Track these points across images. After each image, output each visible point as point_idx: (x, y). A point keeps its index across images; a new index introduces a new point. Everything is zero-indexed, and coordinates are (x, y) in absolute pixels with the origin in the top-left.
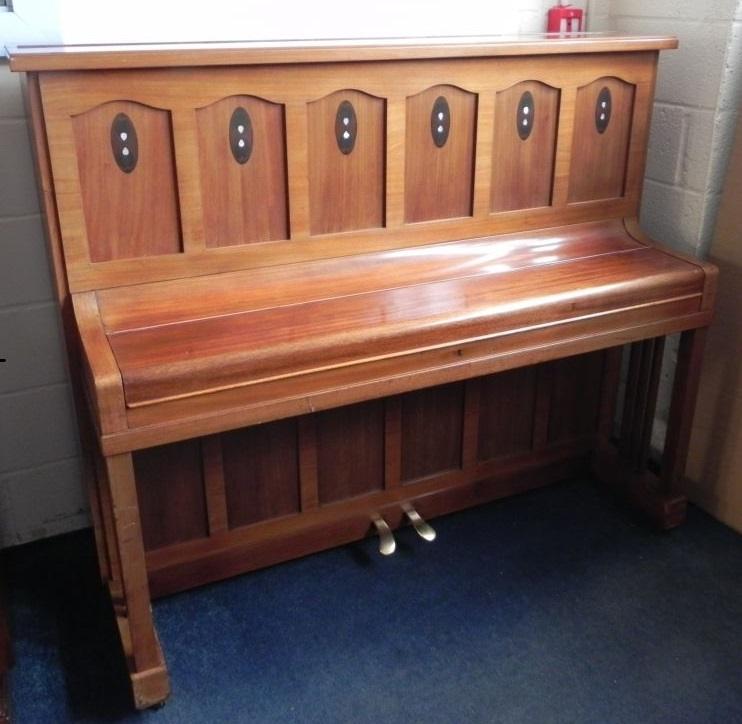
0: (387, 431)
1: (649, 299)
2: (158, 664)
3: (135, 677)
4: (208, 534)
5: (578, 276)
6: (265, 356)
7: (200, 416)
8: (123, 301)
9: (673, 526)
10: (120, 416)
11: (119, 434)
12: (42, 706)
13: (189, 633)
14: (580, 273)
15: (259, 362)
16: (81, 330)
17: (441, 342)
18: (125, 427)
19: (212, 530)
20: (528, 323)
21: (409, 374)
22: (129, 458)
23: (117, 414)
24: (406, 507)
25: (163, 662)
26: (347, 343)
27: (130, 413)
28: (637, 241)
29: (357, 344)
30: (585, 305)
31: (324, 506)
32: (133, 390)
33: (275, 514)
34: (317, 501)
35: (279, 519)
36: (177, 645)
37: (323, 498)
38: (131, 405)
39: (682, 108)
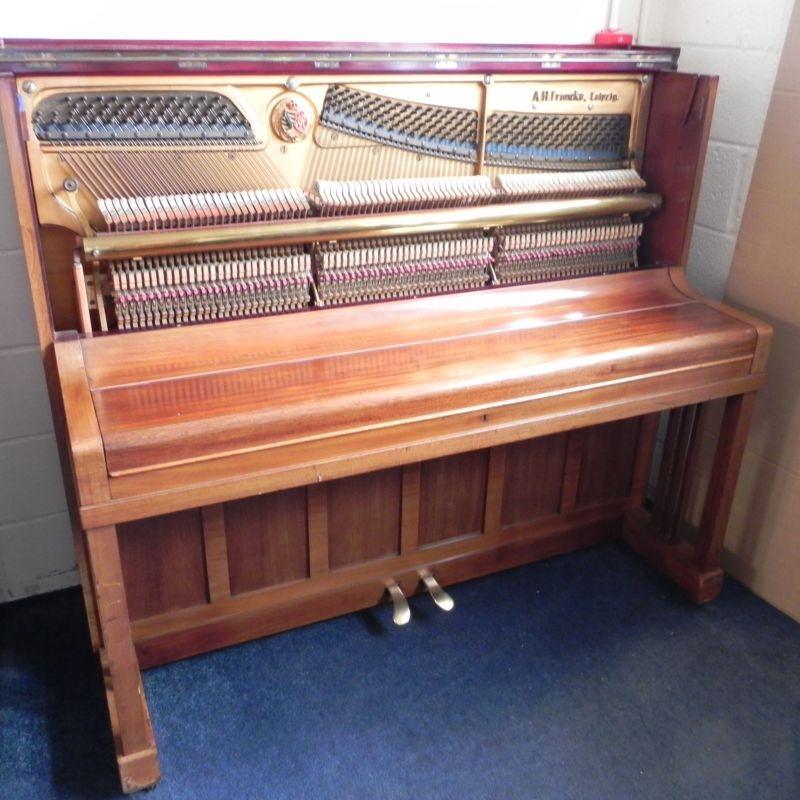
0: (404, 493)
1: (696, 360)
2: (148, 746)
3: (122, 760)
4: (208, 601)
5: (619, 333)
6: (266, 421)
7: (193, 486)
8: (112, 352)
9: (707, 600)
10: (102, 485)
11: (102, 505)
12: (25, 784)
13: (186, 705)
14: (620, 330)
15: (260, 426)
16: (63, 384)
17: (464, 405)
18: (108, 498)
19: (213, 596)
20: (562, 386)
21: (428, 440)
22: (113, 530)
23: (98, 484)
24: (423, 573)
25: (153, 744)
26: (360, 407)
27: (113, 482)
28: (683, 294)
29: (371, 408)
30: (625, 367)
31: (334, 572)
32: (115, 458)
33: (282, 579)
34: (327, 566)
35: (285, 585)
36: (173, 718)
37: (333, 562)
38: (113, 474)
39: (738, 147)
